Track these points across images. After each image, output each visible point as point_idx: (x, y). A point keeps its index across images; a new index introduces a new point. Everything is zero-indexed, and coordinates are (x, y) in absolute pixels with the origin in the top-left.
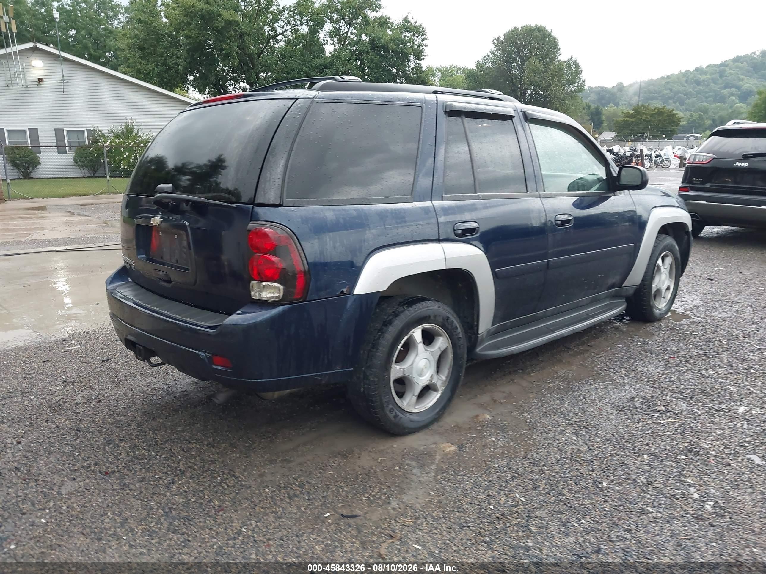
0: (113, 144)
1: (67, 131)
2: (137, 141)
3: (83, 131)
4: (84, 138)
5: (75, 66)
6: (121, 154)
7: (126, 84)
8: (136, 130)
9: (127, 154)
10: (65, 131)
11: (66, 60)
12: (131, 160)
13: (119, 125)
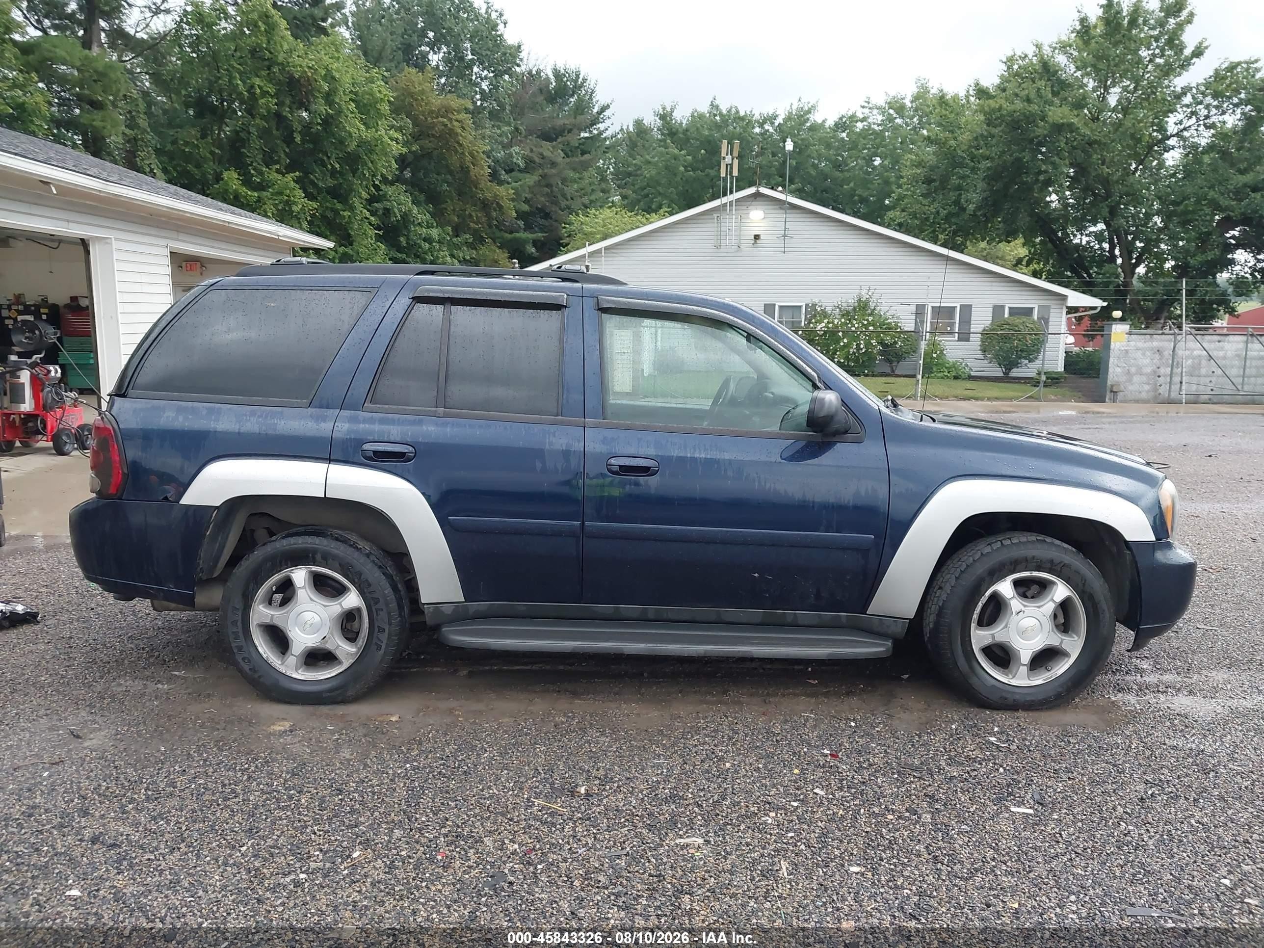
0: (831, 325)
1: (781, 307)
2: (866, 322)
3: (800, 307)
4: (800, 317)
5: (804, 215)
6: (839, 340)
7: (848, 228)
8: (872, 305)
9: (845, 340)
10: (777, 308)
11: (794, 207)
12: (851, 351)
13: (849, 300)
